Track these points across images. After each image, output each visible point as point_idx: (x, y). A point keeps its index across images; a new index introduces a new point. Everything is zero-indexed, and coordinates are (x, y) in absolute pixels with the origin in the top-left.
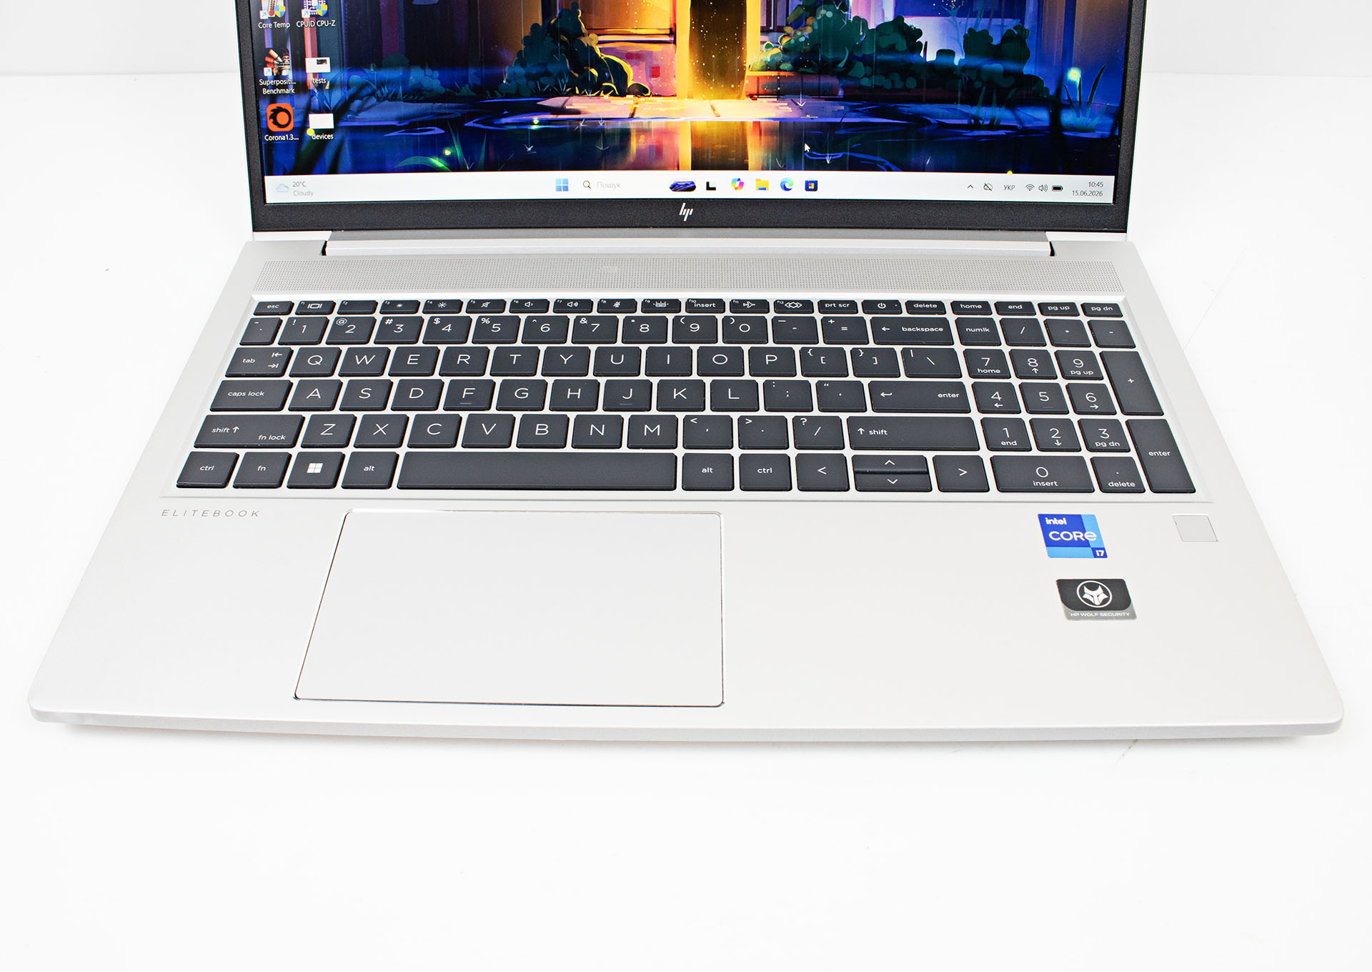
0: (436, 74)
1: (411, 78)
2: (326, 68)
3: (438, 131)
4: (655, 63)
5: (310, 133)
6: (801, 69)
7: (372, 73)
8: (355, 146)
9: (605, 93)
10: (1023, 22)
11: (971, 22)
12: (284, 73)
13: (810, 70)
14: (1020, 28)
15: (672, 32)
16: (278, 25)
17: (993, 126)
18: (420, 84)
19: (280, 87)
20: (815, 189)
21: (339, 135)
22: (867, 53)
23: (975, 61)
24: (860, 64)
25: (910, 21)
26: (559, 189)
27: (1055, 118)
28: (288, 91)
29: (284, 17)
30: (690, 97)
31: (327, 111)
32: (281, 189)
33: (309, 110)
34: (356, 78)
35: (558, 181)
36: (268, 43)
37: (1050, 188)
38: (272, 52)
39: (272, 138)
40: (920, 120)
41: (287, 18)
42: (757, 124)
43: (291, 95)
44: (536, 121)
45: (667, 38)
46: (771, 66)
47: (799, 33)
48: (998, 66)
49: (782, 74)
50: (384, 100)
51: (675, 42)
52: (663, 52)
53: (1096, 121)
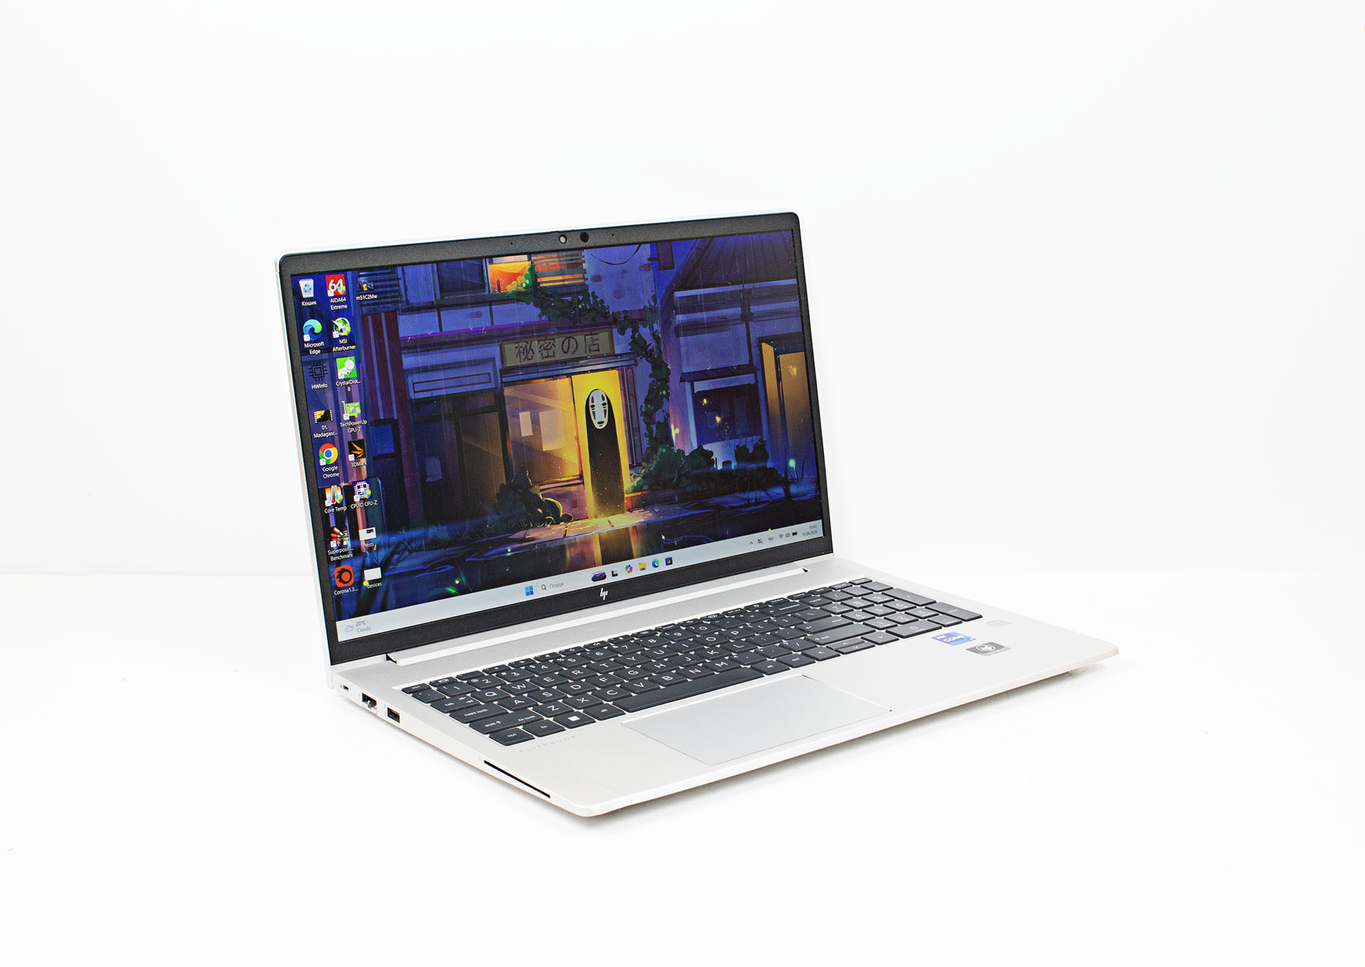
0: (445, 528)
1: (429, 533)
2: (373, 535)
3: (449, 568)
4: (574, 498)
5: (366, 584)
6: (654, 488)
7: (405, 534)
8: (397, 588)
9: (548, 524)
10: (762, 437)
11: (737, 442)
12: (345, 543)
13: (658, 487)
14: (761, 440)
15: (581, 477)
16: (338, 509)
17: (757, 503)
18: (435, 537)
19: (343, 553)
20: (671, 563)
21: (386, 583)
22: (687, 470)
23: (742, 465)
24: (684, 478)
25: (706, 447)
26: (528, 594)
27: (787, 491)
28: (348, 556)
29: (342, 503)
30: (596, 517)
31: (376, 566)
32: (349, 630)
33: (365, 567)
34: (393, 539)
35: (527, 588)
36: (332, 523)
37: (791, 534)
38: (336, 529)
39: (339, 593)
40: (719, 507)
41: (344, 504)
42: (634, 527)
43: (350, 558)
44: (509, 550)
45: (579, 481)
46: (635, 489)
47: (650, 465)
48: (754, 466)
49: (644, 493)
50: (414, 551)
51: (583, 483)
52: (578, 491)
53: (807, 489)
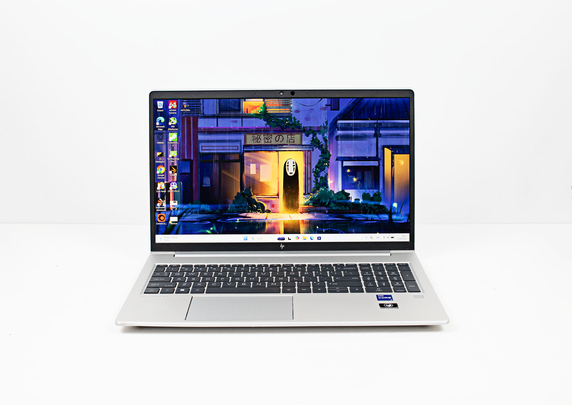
0: (209, 206)
1: (201, 207)
2: (176, 204)
3: (209, 222)
4: (273, 203)
5: (170, 222)
6: (315, 205)
7: (190, 206)
8: (184, 226)
9: (258, 212)
10: (379, 190)
11: (364, 191)
12: (163, 205)
13: (318, 205)
14: (378, 192)
15: (278, 195)
16: (162, 191)
17: (372, 220)
18: (204, 209)
20: (320, 239)
21: (179, 223)
22: (334, 200)
23: (366, 202)
24: (332, 203)
25: (346, 191)
26: (245, 240)
27: (390, 217)
29: (164, 189)
30: (283, 213)
31: (176, 216)
32: (160, 239)
33: (170, 216)
34: (185, 207)
35: (244, 237)
36: (159, 196)
37: (390, 237)
38: (160, 199)
39: (158, 224)
40: (350, 219)
41: (165, 190)
42: (303, 221)
43: (165, 211)
44: (238, 220)
45: (276, 197)
46: (307, 204)
47: (314, 195)
48: (372, 203)
49: (310, 206)
50: (193, 213)
51: (279, 198)
52: (275, 200)
53: (403, 218)
